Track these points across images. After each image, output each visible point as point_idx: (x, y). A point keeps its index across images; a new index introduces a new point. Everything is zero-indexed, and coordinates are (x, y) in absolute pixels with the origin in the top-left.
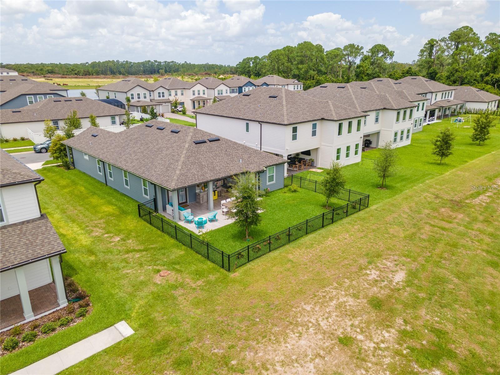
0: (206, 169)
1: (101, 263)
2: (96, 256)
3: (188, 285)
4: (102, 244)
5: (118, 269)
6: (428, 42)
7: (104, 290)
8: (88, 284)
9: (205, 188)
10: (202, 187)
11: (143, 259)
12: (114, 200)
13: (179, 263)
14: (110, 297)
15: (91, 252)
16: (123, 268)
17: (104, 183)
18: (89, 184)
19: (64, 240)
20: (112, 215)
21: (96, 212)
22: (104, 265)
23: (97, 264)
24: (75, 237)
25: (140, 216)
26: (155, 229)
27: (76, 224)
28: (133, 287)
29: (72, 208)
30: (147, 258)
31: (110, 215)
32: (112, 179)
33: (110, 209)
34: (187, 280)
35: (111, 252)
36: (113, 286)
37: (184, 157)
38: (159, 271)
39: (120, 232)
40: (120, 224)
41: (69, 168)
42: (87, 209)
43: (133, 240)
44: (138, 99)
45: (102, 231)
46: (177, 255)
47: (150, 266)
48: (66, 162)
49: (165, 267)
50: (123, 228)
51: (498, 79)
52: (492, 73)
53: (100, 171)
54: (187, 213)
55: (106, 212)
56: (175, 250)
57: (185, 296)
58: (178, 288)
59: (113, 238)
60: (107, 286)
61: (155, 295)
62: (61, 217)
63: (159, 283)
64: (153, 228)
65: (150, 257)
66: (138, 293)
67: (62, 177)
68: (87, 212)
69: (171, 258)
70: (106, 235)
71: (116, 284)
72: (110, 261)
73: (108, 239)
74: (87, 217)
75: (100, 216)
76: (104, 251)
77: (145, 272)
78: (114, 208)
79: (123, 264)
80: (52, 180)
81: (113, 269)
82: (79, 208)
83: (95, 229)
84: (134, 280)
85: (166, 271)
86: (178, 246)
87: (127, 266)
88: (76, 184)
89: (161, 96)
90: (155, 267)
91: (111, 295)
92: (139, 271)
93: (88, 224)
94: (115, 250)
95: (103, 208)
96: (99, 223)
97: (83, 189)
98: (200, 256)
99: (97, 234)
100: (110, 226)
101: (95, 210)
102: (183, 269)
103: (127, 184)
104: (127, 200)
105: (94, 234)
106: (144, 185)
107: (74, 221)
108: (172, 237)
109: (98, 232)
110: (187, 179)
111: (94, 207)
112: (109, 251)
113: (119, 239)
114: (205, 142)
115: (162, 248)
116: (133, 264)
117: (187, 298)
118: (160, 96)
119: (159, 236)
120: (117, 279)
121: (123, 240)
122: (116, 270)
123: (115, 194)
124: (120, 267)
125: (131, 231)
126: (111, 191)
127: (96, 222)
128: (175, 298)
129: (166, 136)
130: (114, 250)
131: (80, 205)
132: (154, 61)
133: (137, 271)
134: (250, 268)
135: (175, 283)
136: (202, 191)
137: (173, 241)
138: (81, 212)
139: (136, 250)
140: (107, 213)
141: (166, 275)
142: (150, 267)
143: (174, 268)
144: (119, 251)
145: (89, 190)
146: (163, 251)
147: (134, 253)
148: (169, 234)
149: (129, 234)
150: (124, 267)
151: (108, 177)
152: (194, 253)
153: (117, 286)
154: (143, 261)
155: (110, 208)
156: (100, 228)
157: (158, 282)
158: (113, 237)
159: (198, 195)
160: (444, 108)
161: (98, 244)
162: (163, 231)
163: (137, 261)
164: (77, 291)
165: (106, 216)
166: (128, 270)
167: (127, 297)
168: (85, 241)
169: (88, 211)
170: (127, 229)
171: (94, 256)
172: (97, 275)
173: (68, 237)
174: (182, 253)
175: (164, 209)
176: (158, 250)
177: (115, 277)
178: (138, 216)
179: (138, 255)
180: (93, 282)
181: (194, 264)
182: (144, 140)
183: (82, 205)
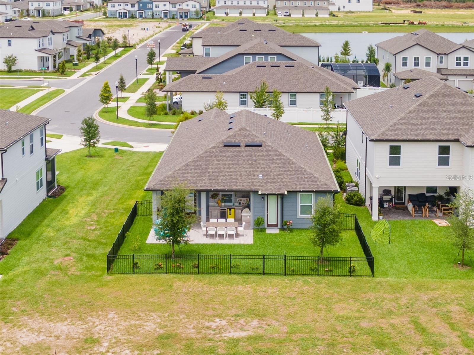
10: (218, 200)
30: (81, 246)
37: (193, 158)
39: (104, 224)
43: (99, 232)
44: (415, 66)
49: (78, 255)
59: (91, 226)
65: (84, 246)
69: (95, 252)
71: (34, 254)
73: (86, 226)
83: (93, 216)
85: (71, 257)
87: (59, 246)
89: (462, 64)
93: (98, 210)
94: (74, 234)
99: (88, 220)
100: (108, 217)
110: (173, 182)
113: (94, 228)
114: (239, 146)
116: (66, 247)
118: (458, 64)
122: (50, 246)
124: (55, 245)
136: (216, 204)
139: (87, 239)
141: (67, 259)
144: (76, 236)
147: (81, 240)
149: (106, 227)
154: (75, 247)
163: (72, 246)
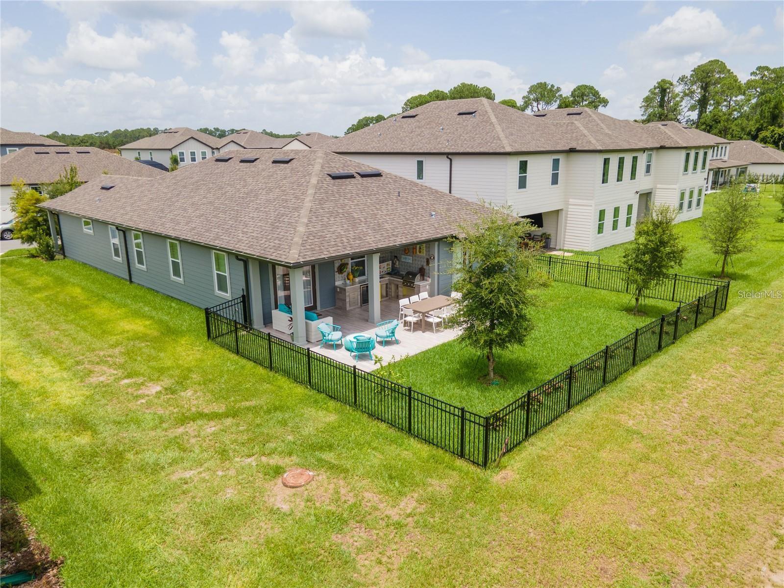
0: (363, 227)
1: (109, 451)
2: (95, 432)
3: (378, 513)
4: (115, 401)
5: (157, 468)
6: (657, 85)
7: (112, 538)
8: (61, 520)
9: (354, 277)
10: (348, 274)
11: (226, 439)
12: (147, 309)
13: (330, 447)
14: (130, 567)
15: (81, 423)
16: (170, 464)
17: (126, 280)
18: (93, 282)
19: (12, 395)
20: (143, 338)
21: (104, 332)
22: (117, 457)
23: (94, 455)
24: (42, 387)
25: (209, 336)
26: (250, 365)
27: (51, 358)
28: (206, 523)
29: (48, 327)
30: (237, 433)
31: (138, 339)
32: (144, 267)
33: (138, 326)
34: (366, 494)
35: (138, 422)
36: (142, 523)
37: (310, 201)
38: (278, 471)
39: (163, 373)
40: (162, 355)
41: (51, 258)
42: (84, 328)
43: (196, 392)
44: (192, 161)
45: (115, 372)
46: (320, 426)
47: (249, 456)
48: (48, 246)
49: (294, 458)
50: (169, 363)
51: (782, 134)
52: (771, 126)
53: (117, 254)
54: (324, 325)
55: (128, 332)
56: (310, 412)
57: (376, 552)
58: (345, 522)
59: (143, 387)
60: (119, 526)
61: (280, 553)
62: (16, 344)
63: (285, 508)
64: (244, 361)
65: (248, 430)
66: (223, 544)
67: (36, 273)
68: (82, 334)
69: (306, 432)
70: (126, 381)
71: (151, 515)
72: (134, 446)
73: (130, 390)
74: (80, 343)
75: (113, 339)
76: (118, 419)
77: (238, 473)
78: (148, 323)
79: (172, 454)
80: (14, 280)
81: (142, 469)
82: (64, 326)
83: (97, 368)
84: (205, 500)
85: (299, 471)
86: (316, 402)
87: (182, 459)
88: (64, 283)
90: (264, 459)
91: (133, 556)
92: (220, 473)
93: (81, 357)
94: (149, 417)
95: (121, 324)
96: (109, 356)
97: (78, 290)
98: (383, 426)
99: (101, 379)
100: (136, 360)
101: (102, 328)
102: (349, 465)
103: (177, 273)
104: (177, 307)
105: (94, 380)
106: (218, 269)
107: (46, 352)
108: (296, 380)
109: (104, 375)
110: (326, 244)
111: (100, 323)
112: (131, 420)
113: (159, 388)
114: (352, 177)
115: (276, 409)
116: (202, 452)
117: (384, 559)
119: (262, 380)
120: (154, 500)
121: (170, 390)
122: (150, 471)
123: (149, 297)
124: (162, 461)
125: (190, 370)
126: (140, 293)
127: (102, 353)
128: (346, 562)
129: (263, 170)
130: (146, 416)
131: (67, 322)
132: (214, 128)
133: (214, 472)
134: (539, 457)
135: (333, 508)
136: (348, 282)
137: (300, 390)
138: (67, 333)
139: (206, 415)
140: (131, 334)
141: (302, 481)
142: (249, 460)
143: (320, 460)
144: (161, 418)
145: (92, 292)
146: (279, 415)
147: (199, 422)
148: (287, 373)
149: (186, 378)
150: (174, 462)
151: (135, 264)
152: (365, 418)
153: (154, 525)
154: (228, 442)
155: (137, 324)
156: (110, 366)
157: (279, 506)
158: (142, 384)
159: (340, 292)
160: (721, 170)
161: (103, 401)
162: (271, 368)
163: (212, 443)
164: (22, 546)
165: (128, 340)
166: (185, 469)
167: (187, 561)
168: (69, 395)
169: (86, 331)
170: (179, 367)
171: (89, 433)
172: (92, 489)
173: (24, 389)
174: (332, 418)
175: (268, 320)
176: (265, 412)
177: (145, 495)
178: (206, 338)
179: (211, 428)
180: (76, 512)
181: (373, 449)
182: (213, 183)
183: (71, 322)
